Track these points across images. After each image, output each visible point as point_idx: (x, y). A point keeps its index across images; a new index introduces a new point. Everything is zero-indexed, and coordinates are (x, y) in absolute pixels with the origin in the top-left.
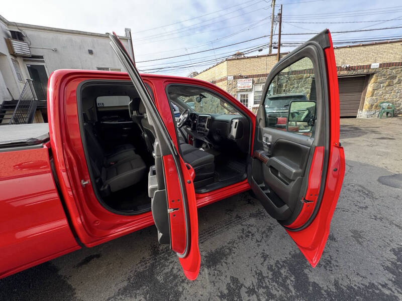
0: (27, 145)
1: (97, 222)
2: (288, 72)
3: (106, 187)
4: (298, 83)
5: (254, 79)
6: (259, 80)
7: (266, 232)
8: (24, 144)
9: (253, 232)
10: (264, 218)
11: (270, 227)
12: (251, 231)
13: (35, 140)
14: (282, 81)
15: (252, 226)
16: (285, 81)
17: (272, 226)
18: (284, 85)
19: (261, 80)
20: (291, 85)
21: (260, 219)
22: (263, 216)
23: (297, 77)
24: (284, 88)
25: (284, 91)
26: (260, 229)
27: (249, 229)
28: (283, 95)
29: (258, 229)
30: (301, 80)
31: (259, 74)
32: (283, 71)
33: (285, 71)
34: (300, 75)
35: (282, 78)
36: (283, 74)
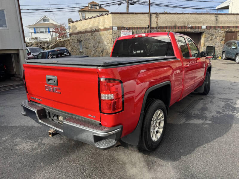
2: (157, 27)
5: (134, 30)
19: (139, 31)
31: (137, 27)
32: (153, 26)
33: (154, 26)
34: (164, 30)
35: (153, 31)
36: (153, 28)
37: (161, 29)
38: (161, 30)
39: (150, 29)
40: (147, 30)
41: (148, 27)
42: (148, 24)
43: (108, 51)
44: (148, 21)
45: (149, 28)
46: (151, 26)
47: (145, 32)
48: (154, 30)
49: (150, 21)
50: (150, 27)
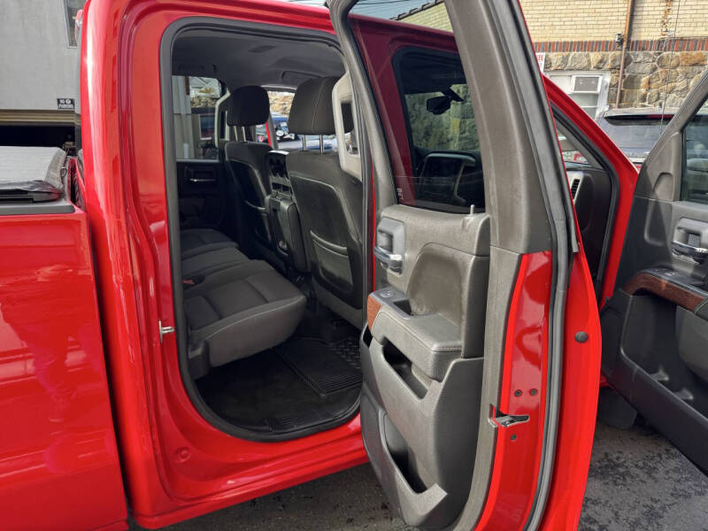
0: (31, 201)
1: (184, 452)
2: (660, 42)
3: (199, 351)
4: (687, 77)
5: (552, 55)
6: (565, 60)
7: (644, 523)
8: (25, 196)
9: (603, 520)
10: (629, 480)
11: (652, 508)
12: (597, 518)
13: (48, 189)
14: (640, 68)
15: (595, 502)
16: (648, 68)
17: (657, 506)
18: (644, 80)
19: (574, 58)
20: (666, 81)
21: (615, 484)
22: (623, 475)
23: (685, 58)
24: (643, 91)
25: (644, 99)
26: (623, 514)
27: (590, 512)
28: (638, 110)
29: (616, 514)
30: (696, 68)
31: (569, 40)
32: (643, 38)
33: (650, 38)
34: (694, 53)
35: (638, 60)
36: (643, 46)
37: (681, 49)
38: (678, 54)
39: (628, 48)
40: (611, 54)
41: (621, 43)
42: (622, 29)
43: (445, 132)
44: (624, 19)
45: (625, 43)
46: (633, 39)
47: (601, 61)
48: (645, 55)
49: (632, 16)
50: (627, 42)
